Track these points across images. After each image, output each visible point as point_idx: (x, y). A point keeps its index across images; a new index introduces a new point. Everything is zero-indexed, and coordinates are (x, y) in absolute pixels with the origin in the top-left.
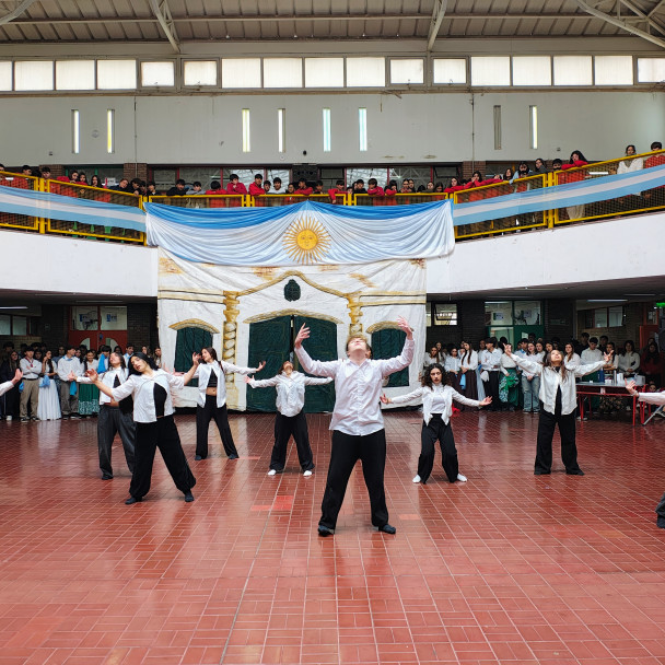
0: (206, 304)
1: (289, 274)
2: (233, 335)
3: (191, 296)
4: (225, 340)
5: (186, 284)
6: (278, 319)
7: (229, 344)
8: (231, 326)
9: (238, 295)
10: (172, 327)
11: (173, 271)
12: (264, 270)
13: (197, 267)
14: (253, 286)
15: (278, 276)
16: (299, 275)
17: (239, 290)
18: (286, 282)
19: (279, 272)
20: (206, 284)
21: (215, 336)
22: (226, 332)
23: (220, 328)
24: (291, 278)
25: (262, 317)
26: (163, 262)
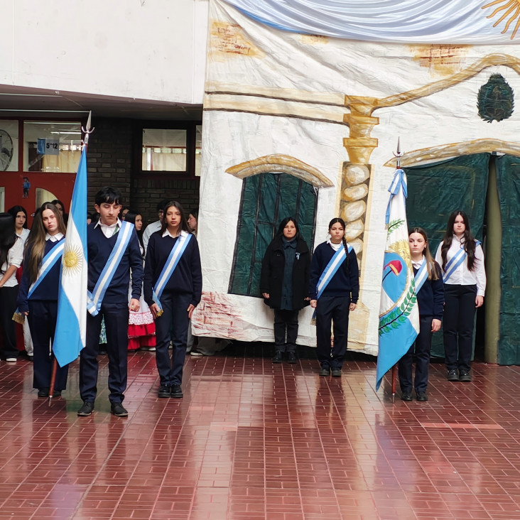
0: (306, 123)
1: (491, 61)
2: (361, 192)
3: (275, 106)
4: (344, 202)
5: (266, 78)
6: (462, 159)
7: (353, 211)
8: (358, 173)
9: (376, 105)
10: (233, 171)
11: (238, 50)
12: (437, 53)
13: (293, 43)
14: (409, 87)
15: (464, 66)
16: (511, 64)
17: (379, 95)
18: (483, 79)
19: (469, 57)
20: (309, 81)
21: (323, 194)
22: (346, 184)
23: (335, 176)
24: (494, 70)
25: (425, 153)
26: (219, 30)
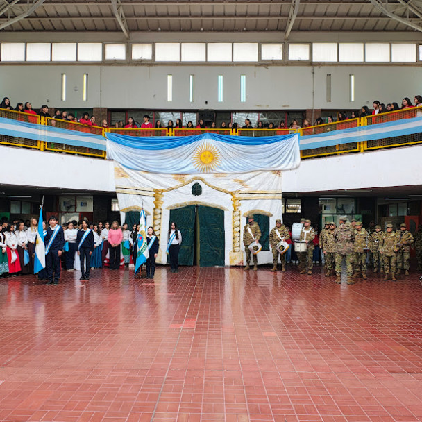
0: (143, 197)
1: (195, 179)
2: (159, 216)
3: (133, 192)
4: (154, 219)
5: (130, 183)
6: (188, 207)
7: (157, 222)
8: (158, 211)
9: (163, 191)
10: (122, 211)
11: (122, 176)
12: (179, 176)
13: (138, 173)
14: (172, 186)
15: (188, 180)
16: (201, 180)
17: (164, 189)
18: (193, 184)
19: (189, 177)
20: (143, 184)
21: (148, 217)
22: (155, 214)
23: (151, 212)
24: (196, 181)
25: (177, 205)
26: (117, 170)
